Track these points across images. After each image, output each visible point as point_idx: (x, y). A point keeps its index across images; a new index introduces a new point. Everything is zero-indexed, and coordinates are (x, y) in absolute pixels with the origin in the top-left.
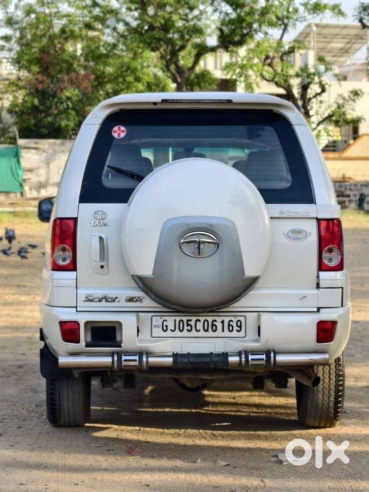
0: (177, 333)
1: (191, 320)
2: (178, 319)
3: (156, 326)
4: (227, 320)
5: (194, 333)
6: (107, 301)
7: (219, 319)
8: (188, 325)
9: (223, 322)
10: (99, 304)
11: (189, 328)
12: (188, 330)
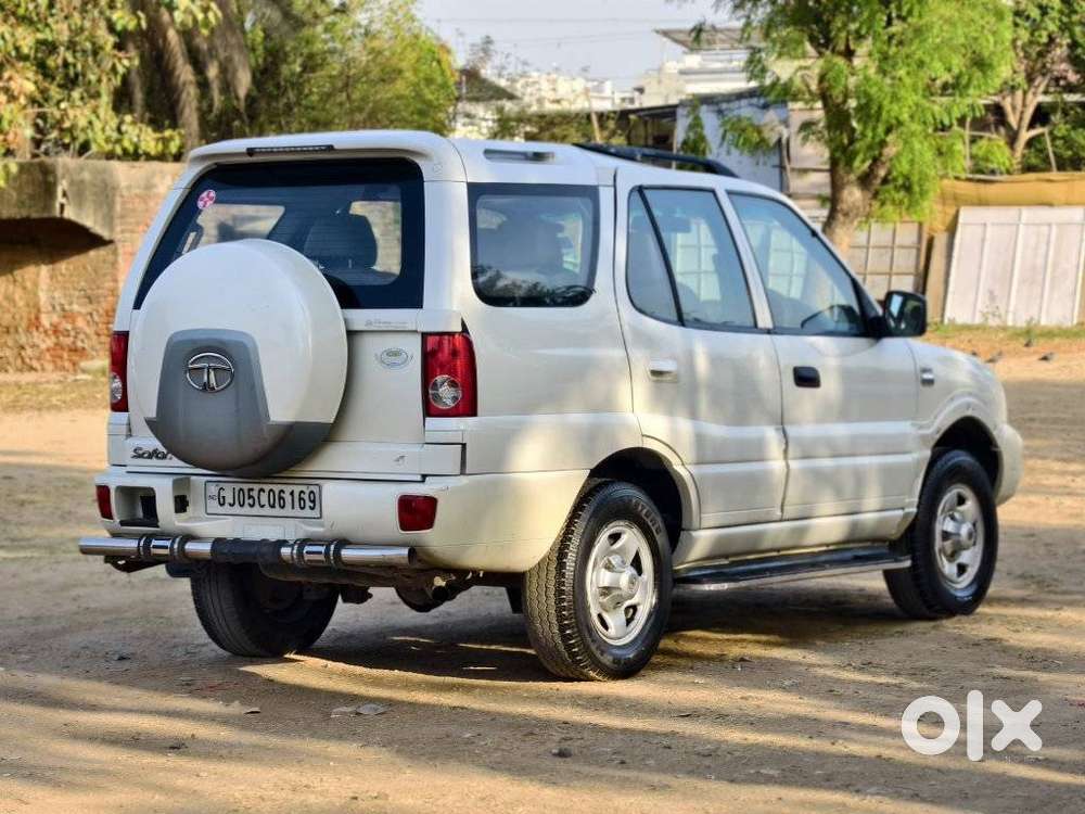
0: (237, 509)
1: (252, 490)
2: (238, 486)
3: (212, 497)
4: (297, 489)
5: (256, 510)
6: (157, 457)
7: (288, 489)
8: (250, 497)
9: (292, 493)
10: (149, 462)
11: (251, 501)
12: (249, 504)
